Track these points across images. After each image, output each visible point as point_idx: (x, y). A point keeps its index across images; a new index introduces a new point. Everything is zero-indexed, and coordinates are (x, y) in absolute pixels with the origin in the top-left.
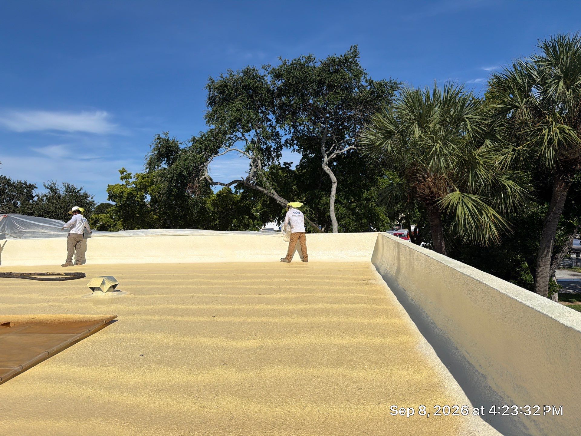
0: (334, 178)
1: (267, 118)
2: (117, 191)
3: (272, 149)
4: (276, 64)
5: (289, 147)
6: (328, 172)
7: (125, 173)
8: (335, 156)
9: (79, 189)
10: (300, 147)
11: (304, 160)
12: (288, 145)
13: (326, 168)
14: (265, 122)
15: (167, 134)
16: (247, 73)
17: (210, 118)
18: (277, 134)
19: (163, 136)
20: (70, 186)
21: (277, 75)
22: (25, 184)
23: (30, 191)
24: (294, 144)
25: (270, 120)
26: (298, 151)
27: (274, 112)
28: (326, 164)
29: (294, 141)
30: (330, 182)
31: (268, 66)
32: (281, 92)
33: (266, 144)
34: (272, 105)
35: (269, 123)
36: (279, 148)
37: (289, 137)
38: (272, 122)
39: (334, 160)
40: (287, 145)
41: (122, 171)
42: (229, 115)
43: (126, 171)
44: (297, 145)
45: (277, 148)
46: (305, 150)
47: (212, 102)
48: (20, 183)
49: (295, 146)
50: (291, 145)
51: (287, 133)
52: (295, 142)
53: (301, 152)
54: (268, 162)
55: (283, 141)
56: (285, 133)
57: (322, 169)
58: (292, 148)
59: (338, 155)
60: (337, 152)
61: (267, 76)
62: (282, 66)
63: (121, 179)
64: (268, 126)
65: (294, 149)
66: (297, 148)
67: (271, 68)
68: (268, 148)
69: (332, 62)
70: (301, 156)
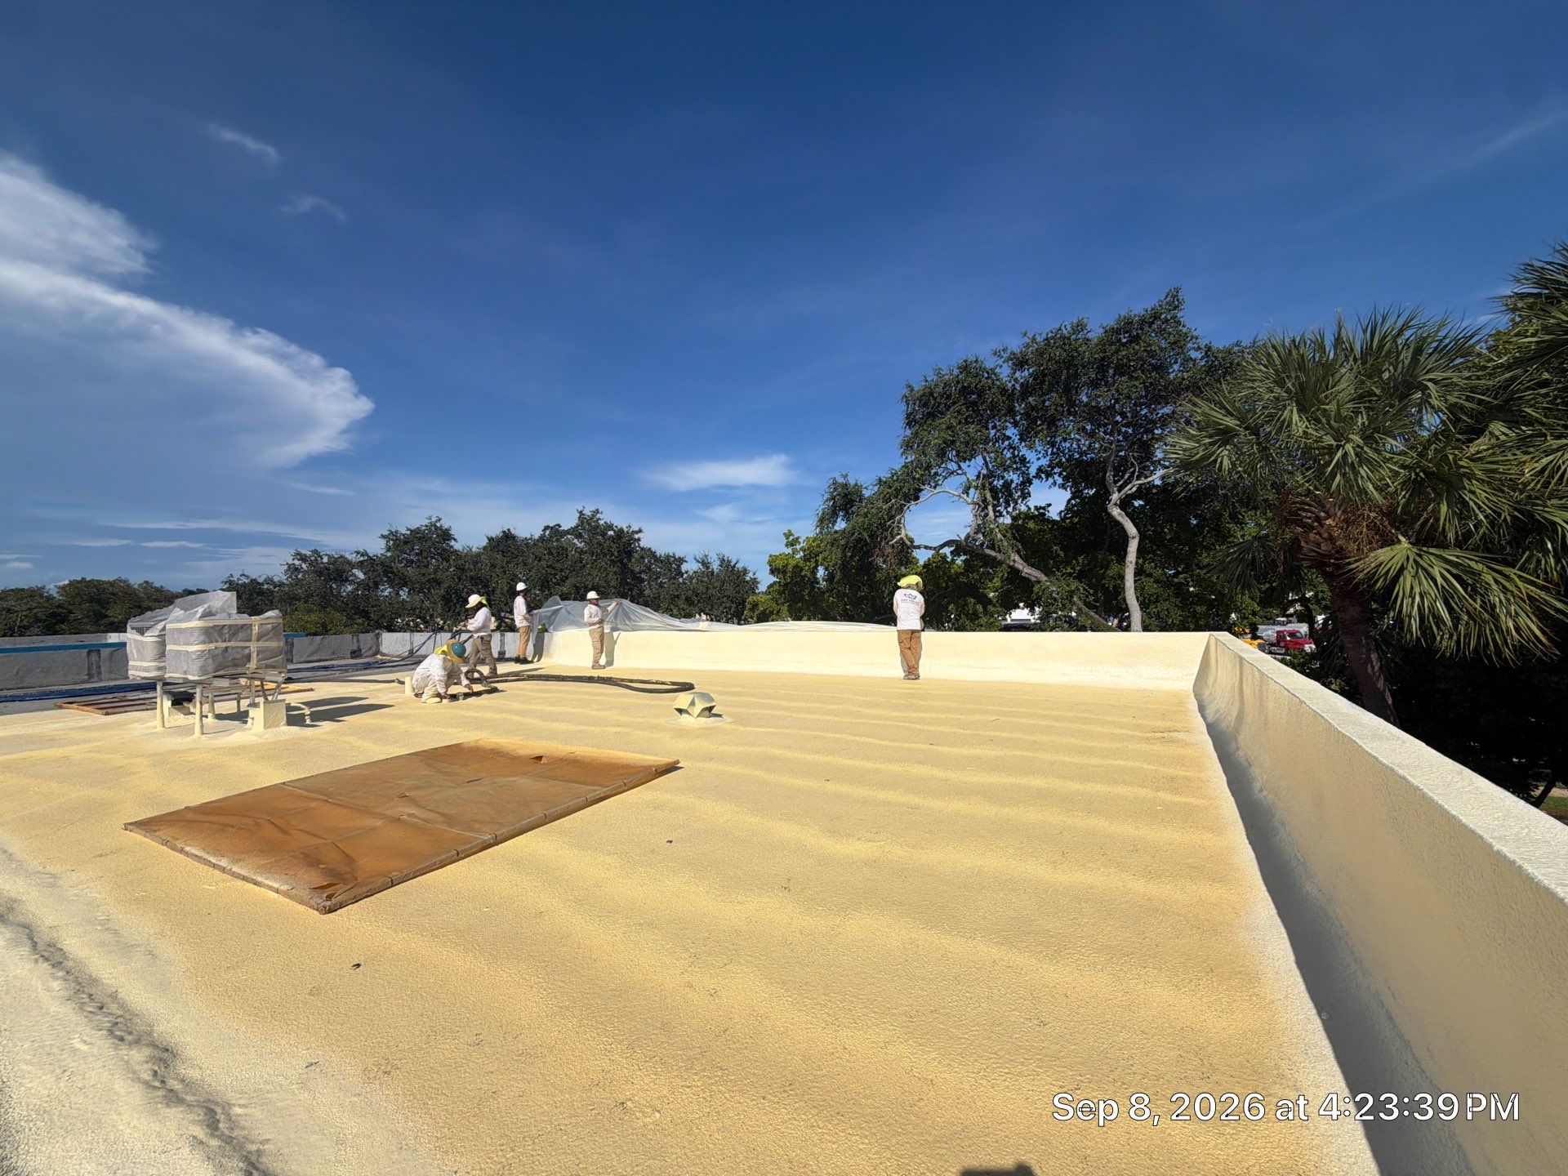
0: (1131, 529)
1: (1004, 434)
2: (780, 564)
3: (1013, 485)
4: (1015, 345)
5: (1045, 480)
6: (1119, 518)
7: (791, 538)
8: (1134, 489)
9: (735, 562)
10: (1066, 479)
11: (1073, 502)
12: (1043, 476)
13: (1116, 512)
14: (1001, 442)
15: (845, 476)
16: (965, 368)
17: (907, 446)
18: (1023, 460)
19: (840, 480)
20: (725, 558)
21: (1020, 363)
22: (674, 557)
23: (679, 566)
24: (1055, 473)
25: (1009, 438)
26: (1063, 486)
27: (1015, 424)
28: (1116, 504)
29: (1053, 468)
30: (1125, 538)
31: (1003, 350)
32: (1027, 391)
33: (1003, 478)
34: (1011, 411)
35: (1006, 443)
36: (1027, 482)
37: (1044, 462)
38: (1013, 441)
39: (1135, 496)
40: (1041, 477)
41: (788, 535)
42: (935, 438)
43: (792, 535)
44: (1059, 476)
45: (1023, 483)
46: (1075, 484)
47: (910, 421)
48: (668, 557)
49: (1056, 477)
50: (1048, 475)
51: (1040, 455)
52: (1057, 470)
53: (1068, 489)
54: (1006, 508)
55: (1033, 471)
56: (1036, 458)
57: (1109, 515)
58: (1051, 480)
59: (1140, 487)
60: (1139, 482)
61: (1001, 367)
62: (1027, 346)
63: (787, 545)
64: (1005, 448)
65: (1055, 483)
66: (1060, 481)
67: (1009, 351)
68: (1007, 485)
69: (1126, 325)
70: (1067, 495)
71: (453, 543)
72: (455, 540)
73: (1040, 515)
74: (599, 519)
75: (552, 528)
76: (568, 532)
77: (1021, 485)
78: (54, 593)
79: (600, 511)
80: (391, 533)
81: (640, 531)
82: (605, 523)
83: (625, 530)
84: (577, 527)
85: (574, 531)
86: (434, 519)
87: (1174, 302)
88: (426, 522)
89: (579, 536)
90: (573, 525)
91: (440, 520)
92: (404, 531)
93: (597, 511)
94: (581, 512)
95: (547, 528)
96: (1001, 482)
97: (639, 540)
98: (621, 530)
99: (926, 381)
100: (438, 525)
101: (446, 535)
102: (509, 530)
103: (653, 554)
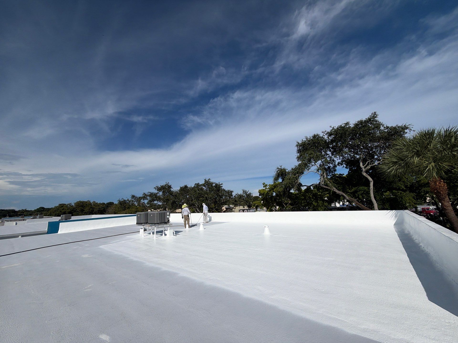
0: (370, 179)
1: (327, 153)
2: (262, 192)
3: (331, 167)
4: (329, 130)
5: (341, 166)
6: (366, 176)
7: (265, 185)
8: (370, 167)
9: (248, 191)
11: (350, 171)
12: (340, 165)
13: (364, 174)
14: (326, 155)
15: (281, 166)
16: (314, 136)
17: (299, 158)
18: (334, 161)
19: (279, 167)
20: (245, 191)
21: (330, 134)
22: (230, 191)
23: (231, 193)
24: (343, 164)
25: (328, 154)
26: (346, 168)
27: (330, 151)
28: (364, 172)
29: (343, 162)
30: (368, 182)
31: (325, 132)
32: (332, 141)
33: (327, 165)
34: (328, 147)
35: (328, 156)
36: (335, 166)
37: (340, 161)
38: (330, 155)
39: (370, 169)
40: (339, 165)
41: (264, 184)
42: (307, 156)
44: (345, 164)
45: (334, 167)
46: (350, 166)
47: (299, 151)
48: (228, 191)
49: (344, 165)
50: (342, 164)
51: (338, 159)
52: (344, 163)
53: (348, 168)
54: (329, 174)
55: (337, 163)
58: (342, 166)
59: (371, 167)
60: (371, 165)
61: (325, 136)
62: (332, 130)
63: (264, 187)
64: (327, 157)
65: (344, 167)
66: (345, 166)
67: (327, 132)
68: (329, 167)
69: (361, 122)
70: (348, 170)
71: (172, 189)
72: (172, 188)
73: (341, 176)
74: (210, 181)
75: (197, 184)
76: (201, 185)
77: (333, 167)
78: (73, 204)
79: (210, 179)
80: (156, 187)
81: (222, 184)
82: (212, 182)
83: (218, 184)
84: (204, 184)
85: (204, 185)
86: (167, 183)
87: (375, 115)
88: (165, 184)
89: (205, 186)
90: (203, 183)
91: (169, 183)
92: (160, 186)
93: (209, 179)
94: (205, 180)
95: (196, 184)
96: (327, 167)
97: (222, 187)
98: (217, 184)
99: (303, 141)
100: (168, 184)
101: (170, 187)
102: (186, 185)
103: (224, 190)
